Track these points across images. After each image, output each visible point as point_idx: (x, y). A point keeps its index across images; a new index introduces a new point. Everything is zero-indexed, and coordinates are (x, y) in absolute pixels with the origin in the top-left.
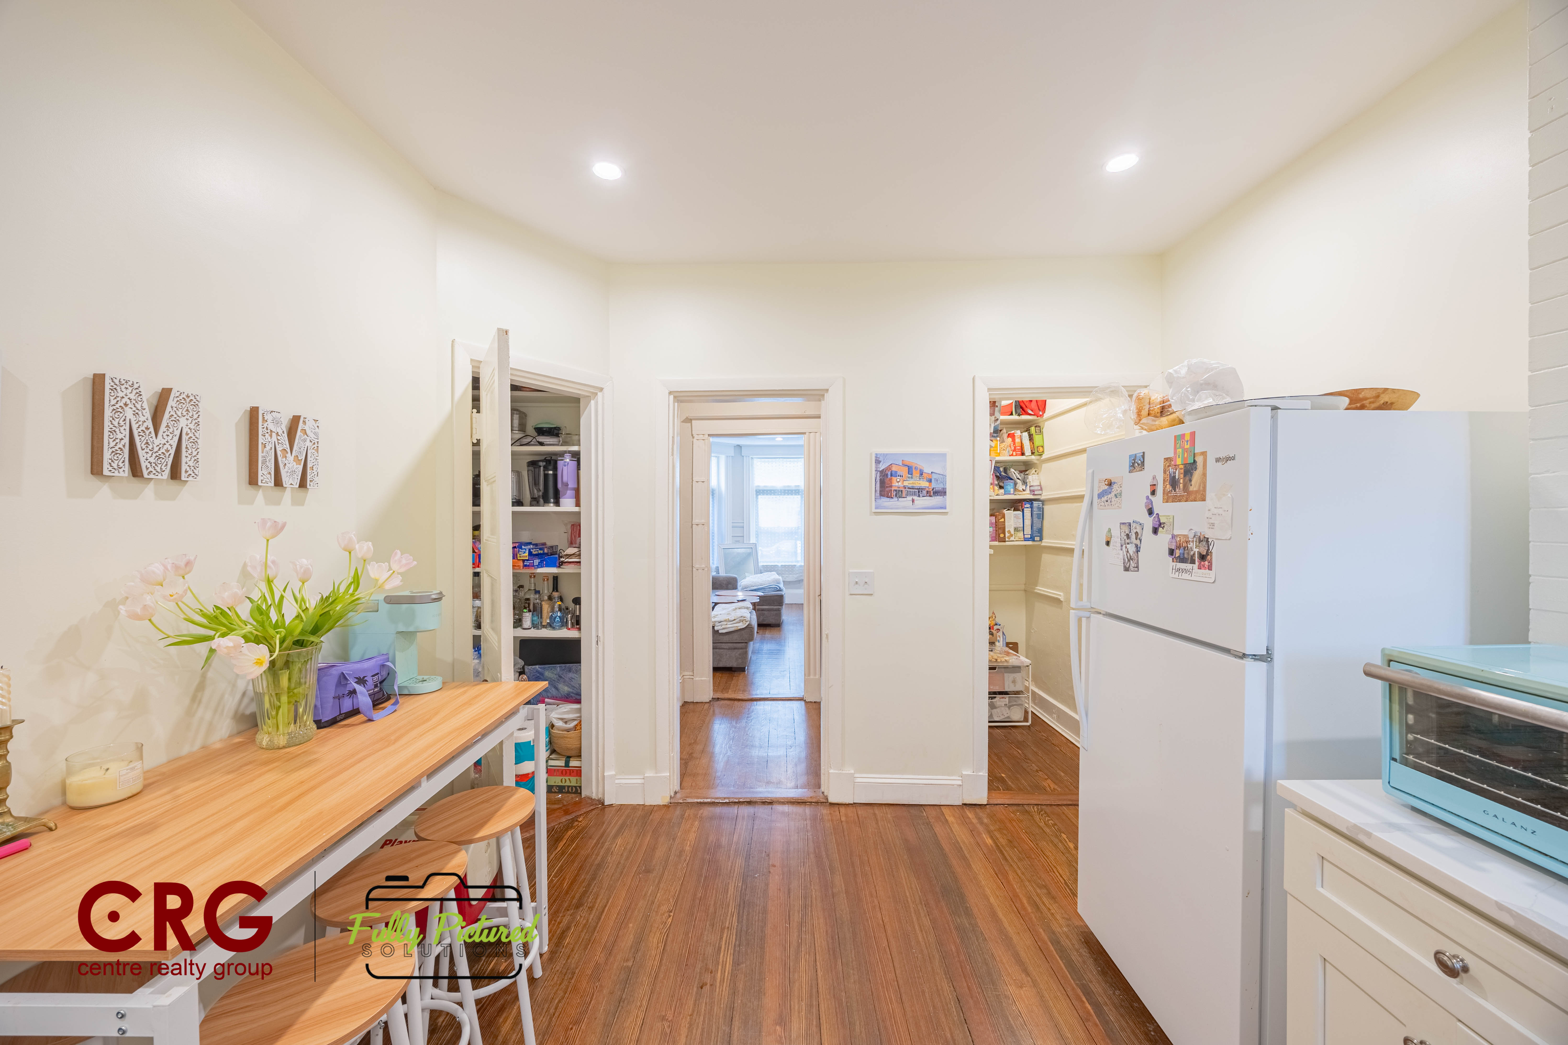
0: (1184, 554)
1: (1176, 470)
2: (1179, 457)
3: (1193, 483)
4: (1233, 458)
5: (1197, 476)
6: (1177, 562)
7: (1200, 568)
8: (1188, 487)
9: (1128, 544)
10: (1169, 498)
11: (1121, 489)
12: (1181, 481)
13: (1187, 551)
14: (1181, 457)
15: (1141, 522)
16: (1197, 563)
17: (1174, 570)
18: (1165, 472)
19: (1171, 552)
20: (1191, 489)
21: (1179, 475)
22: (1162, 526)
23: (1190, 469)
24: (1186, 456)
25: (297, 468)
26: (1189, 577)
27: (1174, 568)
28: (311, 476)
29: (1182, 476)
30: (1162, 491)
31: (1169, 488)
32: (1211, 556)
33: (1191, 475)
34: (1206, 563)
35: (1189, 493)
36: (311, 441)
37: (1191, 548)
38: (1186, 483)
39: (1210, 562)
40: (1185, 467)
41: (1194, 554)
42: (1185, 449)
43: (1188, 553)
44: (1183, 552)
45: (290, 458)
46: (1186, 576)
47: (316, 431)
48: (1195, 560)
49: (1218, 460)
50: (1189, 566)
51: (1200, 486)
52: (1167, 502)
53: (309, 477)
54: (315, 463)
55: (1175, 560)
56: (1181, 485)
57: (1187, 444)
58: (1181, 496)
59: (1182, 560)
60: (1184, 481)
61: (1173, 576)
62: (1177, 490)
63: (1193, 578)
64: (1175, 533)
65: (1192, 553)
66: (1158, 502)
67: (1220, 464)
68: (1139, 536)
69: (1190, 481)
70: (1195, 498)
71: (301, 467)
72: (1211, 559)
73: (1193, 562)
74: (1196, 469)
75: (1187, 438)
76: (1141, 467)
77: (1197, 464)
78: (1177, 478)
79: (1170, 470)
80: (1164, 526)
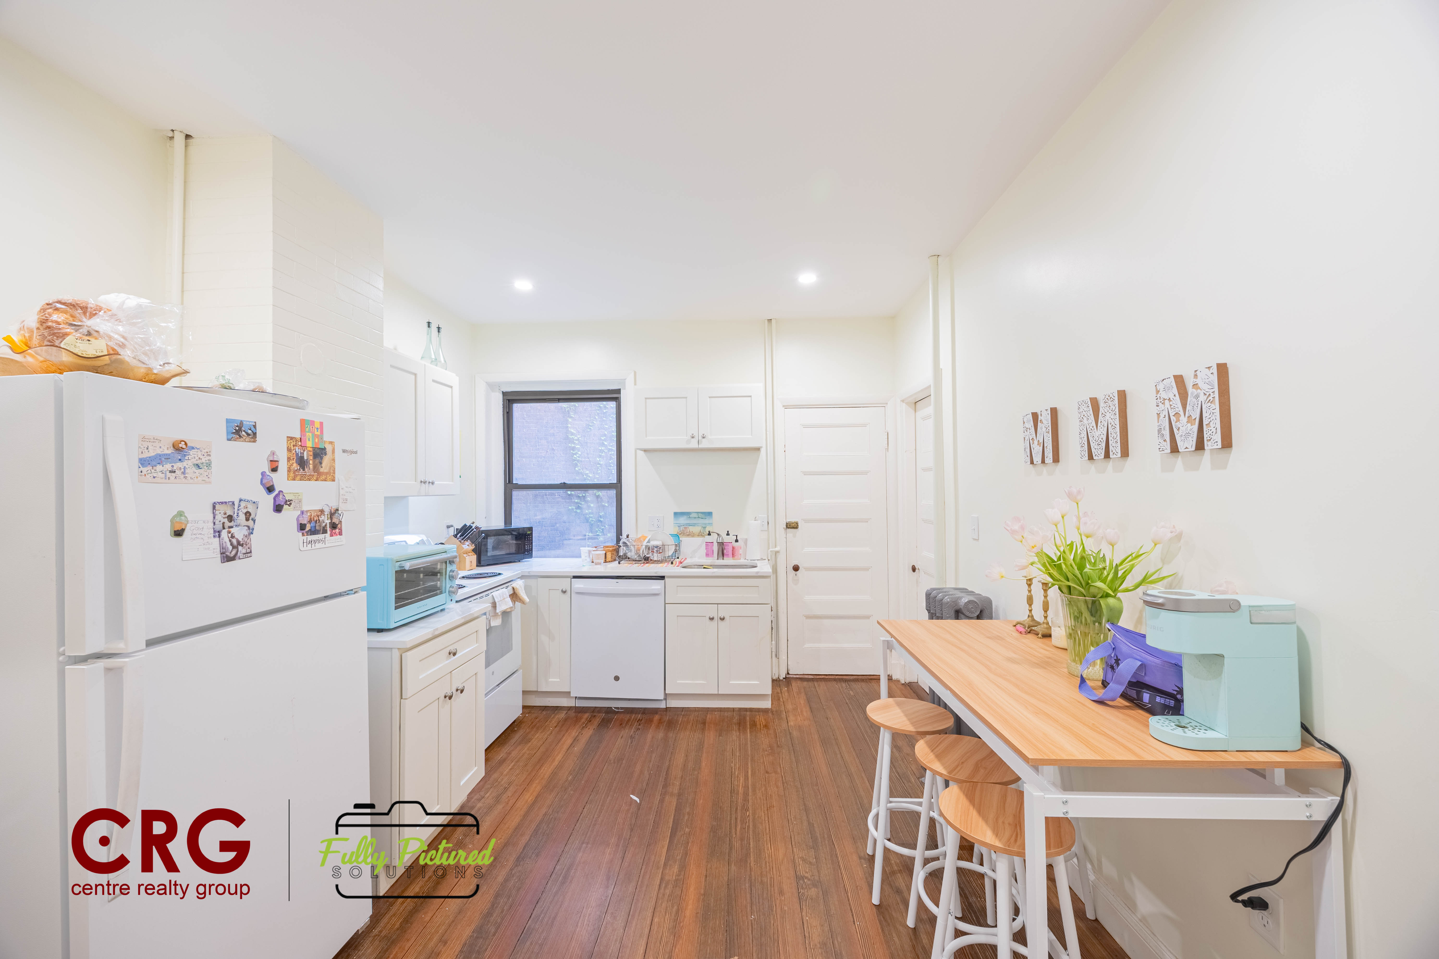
0: (315, 527)
1: (304, 451)
2: (309, 440)
3: (323, 465)
4: (356, 453)
5: (326, 460)
6: (308, 535)
7: (331, 535)
8: (318, 468)
9: (232, 527)
10: (293, 476)
11: (208, 458)
12: (311, 462)
13: (319, 524)
14: (311, 439)
15: (254, 500)
16: (329, 532)
17: (305, 544)
18: (289, 450)
19: (302, 527)
20: (321, 470)
21: (307, 457)
22: (288, 503)
23: (320, 453)
24: (317, 441)
25: (1191, 430)
26: (323, 545)
27: (305, 541)
28: (1208, 434)
29: (311, 458)
30: (286, 470)
31: (295, 466)
32: (341, 524)
33: (322, 458)
34: (337, 530)
35: (320, 474)
36: (1205, 394)
37: (323, 520)
38: (316, 465)
39: (341, 529)
40: (314, 450)
41: (326, 525)
42: (315, 435)
43: (320, 526)
44: (314, 525)
45: (1183, 419)
46: (318, 545)
47: (1210, 380)
48: (327, 530)
49: (344, 451)
50: (321, 536)
51: (330, 469)
52: (294, 479)
53: (1205, 436)
54: (1211, 419)
55: (305, 534)
56: (311, 466)
57: (317, 431)
58: (311, 475)
59: (313, 532)
60: (314, 462)
61: (305, 548)
62: (306, 470)
63: (327, 545)
64: (305, 509)
65: (324, 525)
66: (280, 480)
67: (345, 454)
68: (252, 516)
69: (321, 463)
70: (326, 478)
71: (1195, 428)
72: (341, 527)
73: (325, 531)
74: (326, 454)
75: (317, 425)
76: (252, 438)
77: (327, 450)
78: (305, 458)
79: (297, 450)
80: (291, 504)
